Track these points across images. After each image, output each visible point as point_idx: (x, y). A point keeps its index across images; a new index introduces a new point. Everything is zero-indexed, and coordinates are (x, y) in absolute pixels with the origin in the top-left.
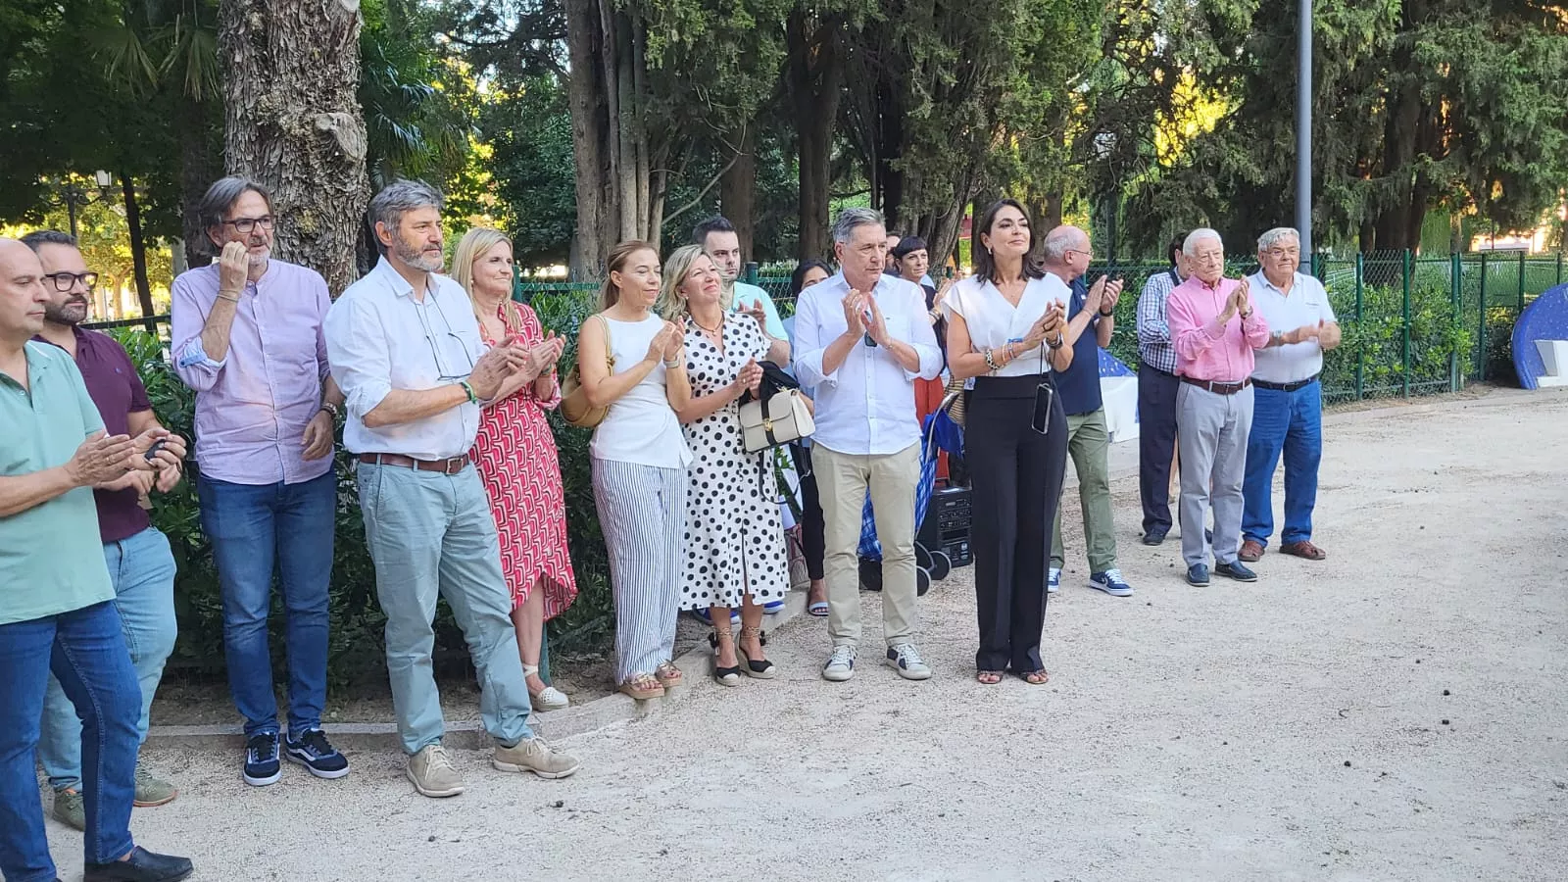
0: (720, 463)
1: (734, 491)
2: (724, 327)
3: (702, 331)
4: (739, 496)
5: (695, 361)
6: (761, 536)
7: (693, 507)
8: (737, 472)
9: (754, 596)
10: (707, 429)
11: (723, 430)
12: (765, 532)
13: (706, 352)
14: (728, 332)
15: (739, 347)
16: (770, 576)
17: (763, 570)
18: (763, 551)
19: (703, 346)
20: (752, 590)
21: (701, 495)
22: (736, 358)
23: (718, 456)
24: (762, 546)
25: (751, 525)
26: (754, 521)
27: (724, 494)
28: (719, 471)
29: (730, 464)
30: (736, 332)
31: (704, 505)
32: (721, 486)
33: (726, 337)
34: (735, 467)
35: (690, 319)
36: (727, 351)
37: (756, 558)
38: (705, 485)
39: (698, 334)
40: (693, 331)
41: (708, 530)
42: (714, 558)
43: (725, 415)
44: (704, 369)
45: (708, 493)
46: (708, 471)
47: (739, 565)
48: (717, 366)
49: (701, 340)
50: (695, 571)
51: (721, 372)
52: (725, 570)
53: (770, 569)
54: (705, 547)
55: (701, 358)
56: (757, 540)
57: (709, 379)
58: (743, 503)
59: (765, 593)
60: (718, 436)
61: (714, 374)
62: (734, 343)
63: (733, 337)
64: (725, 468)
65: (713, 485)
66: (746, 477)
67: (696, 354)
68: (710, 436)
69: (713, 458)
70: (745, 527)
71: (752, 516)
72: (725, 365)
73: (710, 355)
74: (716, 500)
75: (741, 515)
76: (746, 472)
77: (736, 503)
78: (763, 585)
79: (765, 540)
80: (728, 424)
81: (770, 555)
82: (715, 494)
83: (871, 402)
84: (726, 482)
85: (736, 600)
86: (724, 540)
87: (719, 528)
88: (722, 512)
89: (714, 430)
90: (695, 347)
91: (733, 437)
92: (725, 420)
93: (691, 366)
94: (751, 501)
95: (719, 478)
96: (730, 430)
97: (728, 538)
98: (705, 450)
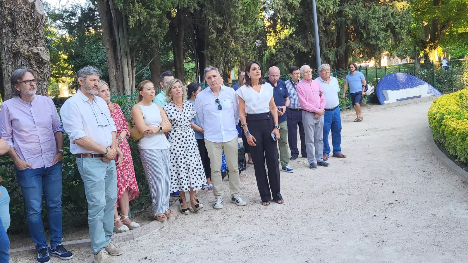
0: (180, 147)
1: (185, 156)
2: (183, 104)
3: (176, 105)
4: (187, 157)
5: (173, 115)
7: (172, 161)
8: (186, 150)
9: (193, 188)
10: (176, 137)
11: (181, 137)
12: (195, 168)
13: (176, 112)
15: (187, 111)
16: (198, 181)
17: (195, 179)
18: (195, 174)
19: (175, 110)
20: (193, 186)
21: (174, 157)
22: (186, 114)
24: (195, 172)
26: (192, 165)
27: (183, 157)
28: (180, 150)
29: (183, 147)
30: (187, 106)
31: (175, 160)
32: (180, 154)
33: (183, 108)
34: (185, 148)
35: (172, 102)
36: (183, 112)
37: (193, 176)
38: (176, 154)
39: (174, 106)
41: (177, 168)
42: (179, 176)
43: (182, 132)
44: (175, 117)
45: (177, 156)
46: (176, 150)
48: (180, 117)
49: (175, 108)
50: (173, 181)
51: (181, 119)
52: (182, 180)
53: (197, 179)
54: (176, 173)
56: (193, 171)
57: (177, 121)
58: (188, 159)
59: (196, 187)
60: (179, 139)
61: (178, 119)
62: (185, 110)
63: (185, 108)
64: (182, 148)
65: (178, 154)
66: (189, 151)
67: (173, 113)
68: (177, 139)
69: (178, 146)
70: (189, 167)
71: (191, 163)
72: (182, 117)
73: (178, 113)
74: (179, 158)
75: (188, 163)
77: (186, 159)
78: (196, 184)
79: (195, 170)
81: (197, 175)
82: (179, 156)
83: (222, 126)
84: (182, 153)
85: (186, 189)
86: (182, 171)
87: (180, 167)
88: (181, 162)
89: (178, 137)
90: (173, 110)
91: (184, 139)
92: (181, 134)
93: (171, 116)
94: (190, 158)
95: (180, 152)
96: (183, 137)
97: (184, 170)
98: (175, 143)
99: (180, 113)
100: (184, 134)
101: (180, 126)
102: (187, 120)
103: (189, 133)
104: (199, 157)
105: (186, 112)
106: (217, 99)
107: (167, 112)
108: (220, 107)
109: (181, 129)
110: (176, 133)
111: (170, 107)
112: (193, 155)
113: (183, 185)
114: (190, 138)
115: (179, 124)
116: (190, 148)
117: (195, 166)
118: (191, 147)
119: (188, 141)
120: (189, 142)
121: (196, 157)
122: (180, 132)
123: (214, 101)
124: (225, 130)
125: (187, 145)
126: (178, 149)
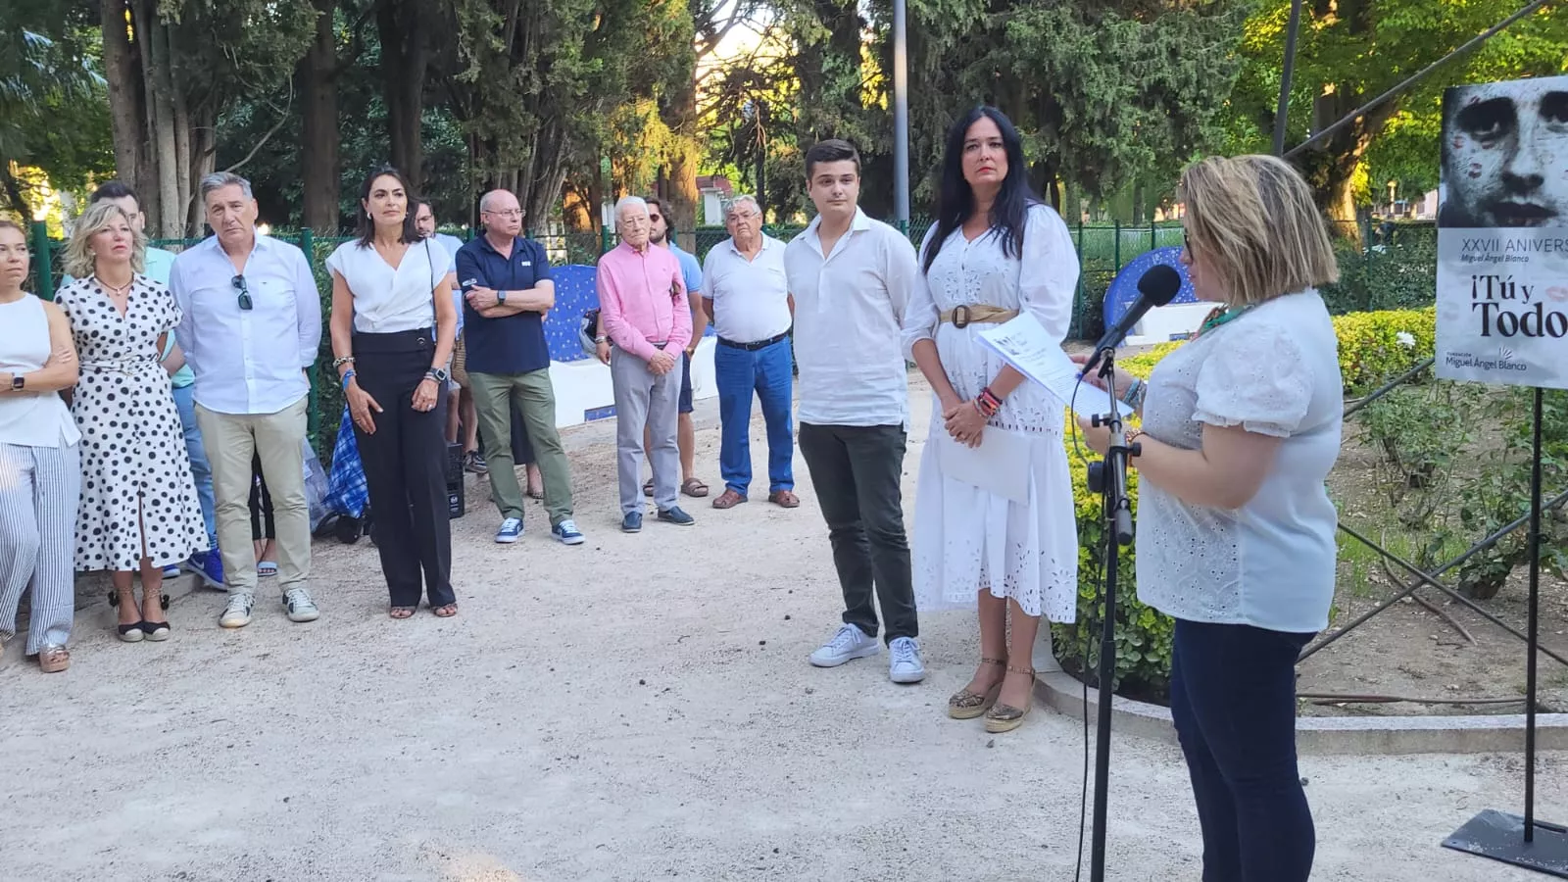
0: (113, 424)
1: (129, 453)
2: (133, 288)
3: (105, 290)
4: (136, 459)
5: (91, 318)
6: (161, 499)
7: (86, 467)
8: (134, 434)
9: (153, 559)
10: (99, 389)
11: (117, 391)
12: (164, 495)
13: (105, 310)
14: (136, 294)
15: (143, 311)
16: (170, 538)
17: (163, 531)
18: (163, 513)
19: (102, 304)
20: (151, 552)
21: (93, 455)
22: (138, 321)
23: (110, 417)
24: (162, 508)
25: (150, 487)
26: (152, 484)
27: (121, 457)
28: (112, 432)
29: (125, 425)
30: (144, 295)
31: (95, 466)
32: (113, 447)
33: (131, 299)
34: (131, 429)
35: (92, 275)
36: (128, 314)
37: (155, 520)
38: (96, 446)
39: (98, 291)
40: (93, 288)
41: (101, 491)
42: (106, 520)
43: (120, 376)
44: (99, 327)
45: (99, 453)
46: (99, 431)
47: (136, 529)
48: (116, 326)
49: (101, 297)
50: (89, 533)
51: (118, 333)
52: (116, 533)
53: (170, 531)
54: (99, 508)
55: (96, 317)
56: (156, 503)
57: (103, 338)
58: (140, 465)
59: (165, 555)
60: (111, 397)
61: (110, 334)
62: (138, 306)
63: (138, 300)
64: (119, 429)
65: (105, 446)
66: (144, 440)
67: (92, 311)
68: (102, 396)
69: (106, 419)
70: (143, 489)
71: (151, 479)
72: (122, 327)
73: (109, 314)
74: (108, 461)
75: (138, 477)
76: (143, 434)
77: (133, 466)
78: (162, 547)
79: (165, 503)
80: (122, 385)
81: (170, 517)
82: (106, 454)
83: (249, 364)
84: (121, 443)
85: (128, 563)
86: (115, 502)
87: (110, 489)
88: (115, 473)
89: (107, 389)
90: (92, 304)
91: (128, 399)
92: (119, 381)
93: (85, 322)
94: (149, 463)
95: (113, 439)
96: (125, 391)
97: (123, 501)
98: (97, 411)
99: (117, 314)
100: (129, 382)
101: (117, 355)
102: (140, 340)
103: (146, 382)
104: (181, 460)
105: (139, 313)
106: (240, 277)
107: (73, 308)
108: (246, 303)
109: (117, 364)
110: (99, 379)
111: (82, 294)
112: (160, 453)
113: (118, 546)
114: (152, 398)
115: (113, 349)
116: (148, 430)
117: (164, 487)
118: (152, 426)
119: (142, 407)
120: (147, 410)
121: (168, 460)
122: (113, 376)
123: (229, 281)
124: (259, 376)
125: (140, 420)
126: (107, 429)
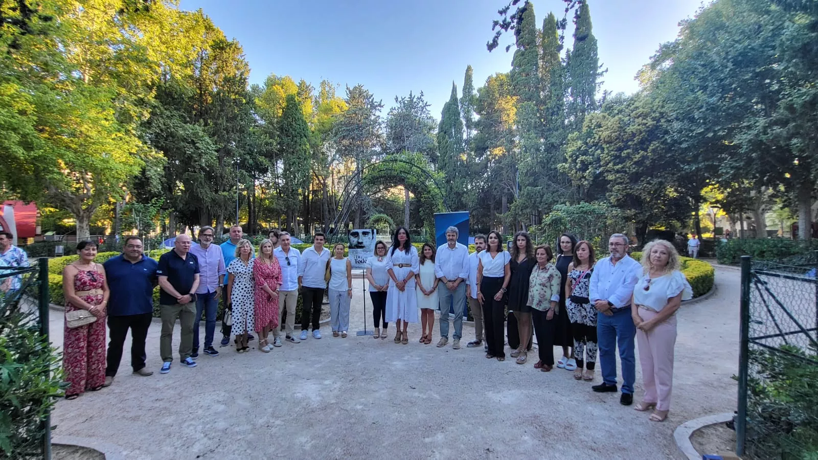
4: (246, 305)
17: (252, 324)
23: (242, 294)
27: (242, 304)
29: (245, 296)
31: (236, 307)
33: (248, 263)
35: (239, 258)
37: (250, 321)
39: (240, 262)
41: (237, 313)
42: (238, 320)
43: (246, 283)
44: (241, 271)
45: (237, 303)
46: (238, 298)
47: (244, 323)
48: (245, 270)
55: (240, 268)
61: (243, 272)
65: (240, 301)
68: (240, 288)
70: (248, 313)
74: (240, 305)
75: (246, 310)
77: (245, 307)
85: (243, 331)
87: (239, 313)
90: (239, 265)
91: (246, 289)
93: (237, 270)
96: (246, 287)
98: (238, 292)
99: (245, 267)
105: (250, 266)
106: (287, 257)
107: (234, 266)
108: (289, 264)
109: (244, 281)
110: (240, 284)
111: (237, 262)
115: (244, 276)
122: (243, 283)
123: (284, 258)
124: (291, 282)
125: (248, 295)
126: (241, 297)
